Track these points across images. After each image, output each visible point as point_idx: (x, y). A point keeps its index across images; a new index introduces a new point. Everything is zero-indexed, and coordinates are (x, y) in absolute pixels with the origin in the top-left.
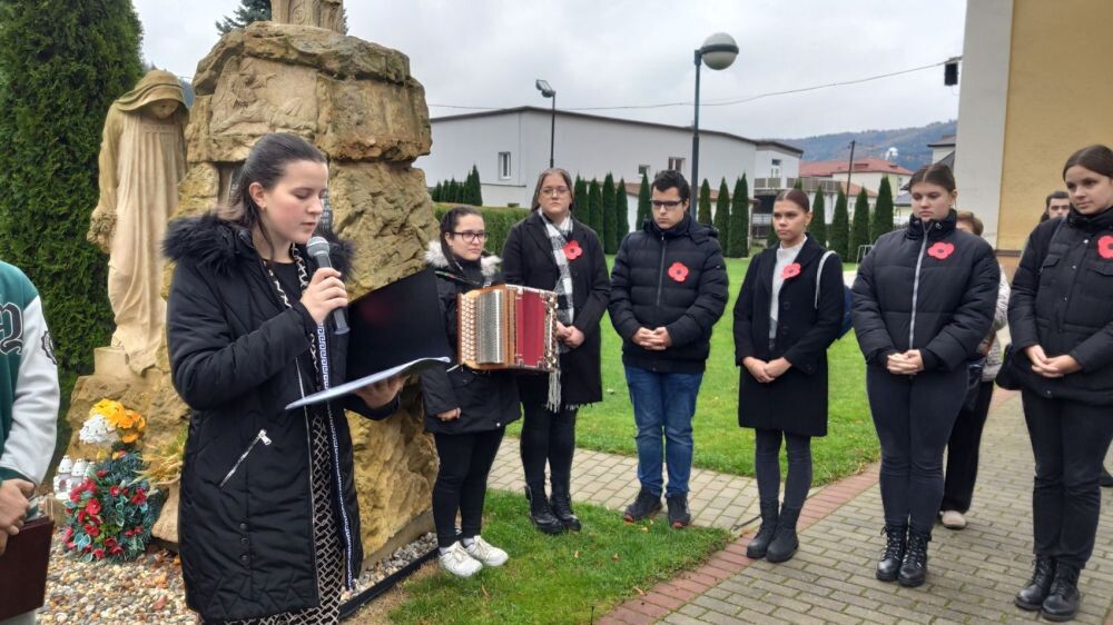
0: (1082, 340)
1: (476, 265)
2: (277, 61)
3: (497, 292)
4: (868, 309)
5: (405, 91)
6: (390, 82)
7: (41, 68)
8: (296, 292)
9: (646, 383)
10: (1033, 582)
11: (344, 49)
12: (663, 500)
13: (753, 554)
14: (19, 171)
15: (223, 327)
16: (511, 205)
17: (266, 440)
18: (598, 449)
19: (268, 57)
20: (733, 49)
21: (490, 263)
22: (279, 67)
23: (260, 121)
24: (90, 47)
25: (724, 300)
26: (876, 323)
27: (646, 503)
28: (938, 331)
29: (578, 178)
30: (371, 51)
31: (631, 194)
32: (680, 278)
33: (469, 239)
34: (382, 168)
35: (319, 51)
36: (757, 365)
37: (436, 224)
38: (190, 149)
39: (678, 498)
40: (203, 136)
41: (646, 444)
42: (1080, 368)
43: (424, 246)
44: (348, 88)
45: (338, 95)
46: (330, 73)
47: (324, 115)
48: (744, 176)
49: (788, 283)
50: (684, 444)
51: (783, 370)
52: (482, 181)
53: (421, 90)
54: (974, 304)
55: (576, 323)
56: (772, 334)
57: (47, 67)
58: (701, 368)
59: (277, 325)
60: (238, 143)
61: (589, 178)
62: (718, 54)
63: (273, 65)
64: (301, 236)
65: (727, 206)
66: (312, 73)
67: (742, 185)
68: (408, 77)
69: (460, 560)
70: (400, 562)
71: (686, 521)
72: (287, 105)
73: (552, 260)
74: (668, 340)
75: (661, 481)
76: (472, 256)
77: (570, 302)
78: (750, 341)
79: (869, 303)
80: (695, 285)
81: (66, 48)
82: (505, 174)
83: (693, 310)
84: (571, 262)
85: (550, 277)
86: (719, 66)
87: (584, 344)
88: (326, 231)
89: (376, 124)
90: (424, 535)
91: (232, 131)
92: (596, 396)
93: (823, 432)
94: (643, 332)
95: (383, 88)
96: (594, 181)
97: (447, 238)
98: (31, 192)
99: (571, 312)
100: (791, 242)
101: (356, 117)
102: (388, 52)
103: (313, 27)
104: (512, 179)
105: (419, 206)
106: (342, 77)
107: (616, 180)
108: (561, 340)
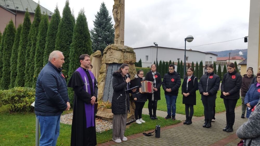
0: (230, 90)
1: (142, 78)
2: (116, 50)
3: (145, 82)
4: (201, 86)
5: (133, 54)
6: (131, 52)
7: (79, 49)
8: (125, 80)
9: (168, 97)
10: (226, 127)
11: (125, 48)
12: (171, 117)
13: (184, 124)
14: (75, 64)
15: (118, 83)
16: (148, 67)
17: (122, 95)
18: (162, 110)
19: (114, 49)
20: (193, 38)
21: (144, 78)
22: (116, 51)
23: (113, 58)
24: (86, 45)
25: (180, 85)
26: (201, 88)
27: (169, 117)
28: (211, 89)
29: (163, 61)
30: (128, 48)
31: (175, 65)
32: (173, 81)
33: (141, 75)
34: (129, 64)
35: (122, 49)
36: (185, 94)
37: (136, 72)
38: (103, 61)
39: (174, 116)
40: (105, 60)
41: (169, 107)
42: (229, 94)
43: (135, 75)
44: (125, 54)
45: (124, 55)
46: (123, 52)
47: (122, 57)
48: (202, 61)
49: (189, 81)
50: (174, 107)
51: (188, 95)
52: (142, 62)
53: (135, 53)
54: (216, 85)
55: (156, 87)
56: (187, 89)
57: (80, 49)
58: (177, 95)
59: (124, 83)
60: (109, 61)
61: (166, 61)
62: (190, 39)
63: (115, 50)
64: (125, 74)
65: (198, 68)
66: (120, 52)
67: (201, 63)
68: (133, 51)
69: (139, 122)
70: (131, 121)
71: (175, 119)
72: (117, 56)
73: (153, 78)
74: (171, 91)
75: (171, 114)
76: (141, 77)
77: (155, 84)
78: (184, 90)
79: (201, 85)
80: (175, 82)
81: (83, 46)
82: (147, 60)
83: (175, 86)
84: (156, 78)
85: (153, 80)
86: (190, 41)
87: (157, 91)
88: (128, 74)
89: (129, 58)
90: (134, 118)
91: (109, 59)
92: (160, 99)
93: (195, 104)
94: (167, 89)
95: (130, 53)
96: (167, 62)
97: (138, 74)
98: (77, 67)
99: (156, 86)
100: (190, 75)
101: (126, 58)
102: (130, 48)
103: (120, 45)
104: (149, 61)
105: (134, 70)
106: (125, 52)
107: (172, 62)
108: (154, 90)
